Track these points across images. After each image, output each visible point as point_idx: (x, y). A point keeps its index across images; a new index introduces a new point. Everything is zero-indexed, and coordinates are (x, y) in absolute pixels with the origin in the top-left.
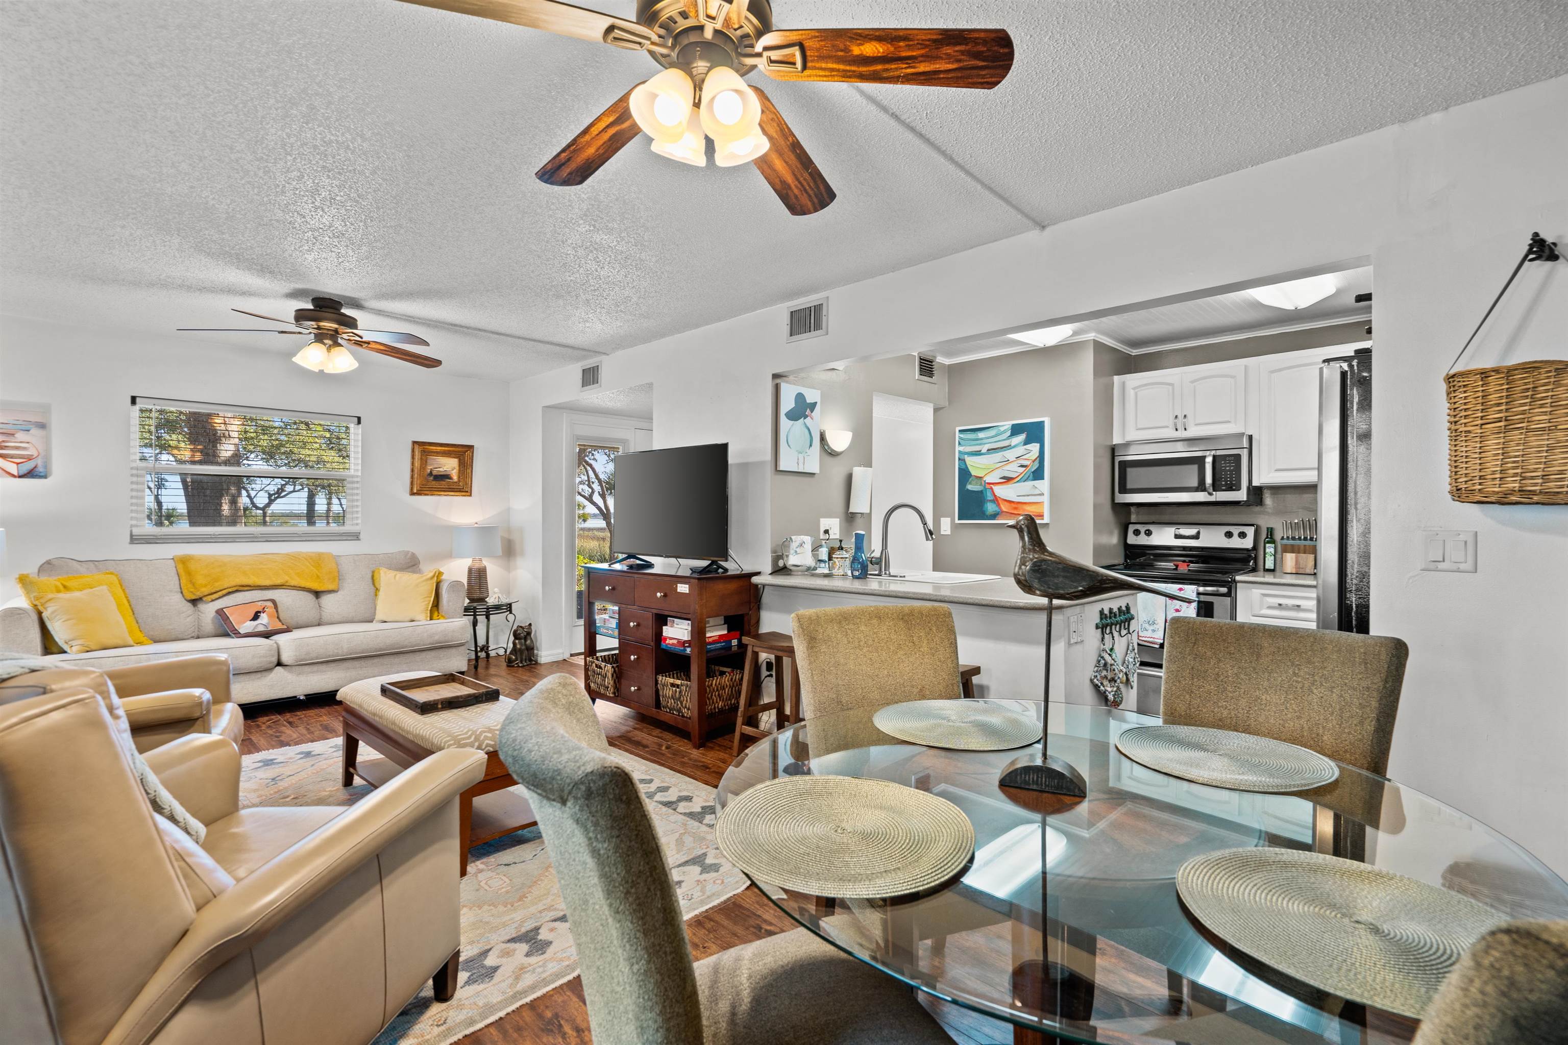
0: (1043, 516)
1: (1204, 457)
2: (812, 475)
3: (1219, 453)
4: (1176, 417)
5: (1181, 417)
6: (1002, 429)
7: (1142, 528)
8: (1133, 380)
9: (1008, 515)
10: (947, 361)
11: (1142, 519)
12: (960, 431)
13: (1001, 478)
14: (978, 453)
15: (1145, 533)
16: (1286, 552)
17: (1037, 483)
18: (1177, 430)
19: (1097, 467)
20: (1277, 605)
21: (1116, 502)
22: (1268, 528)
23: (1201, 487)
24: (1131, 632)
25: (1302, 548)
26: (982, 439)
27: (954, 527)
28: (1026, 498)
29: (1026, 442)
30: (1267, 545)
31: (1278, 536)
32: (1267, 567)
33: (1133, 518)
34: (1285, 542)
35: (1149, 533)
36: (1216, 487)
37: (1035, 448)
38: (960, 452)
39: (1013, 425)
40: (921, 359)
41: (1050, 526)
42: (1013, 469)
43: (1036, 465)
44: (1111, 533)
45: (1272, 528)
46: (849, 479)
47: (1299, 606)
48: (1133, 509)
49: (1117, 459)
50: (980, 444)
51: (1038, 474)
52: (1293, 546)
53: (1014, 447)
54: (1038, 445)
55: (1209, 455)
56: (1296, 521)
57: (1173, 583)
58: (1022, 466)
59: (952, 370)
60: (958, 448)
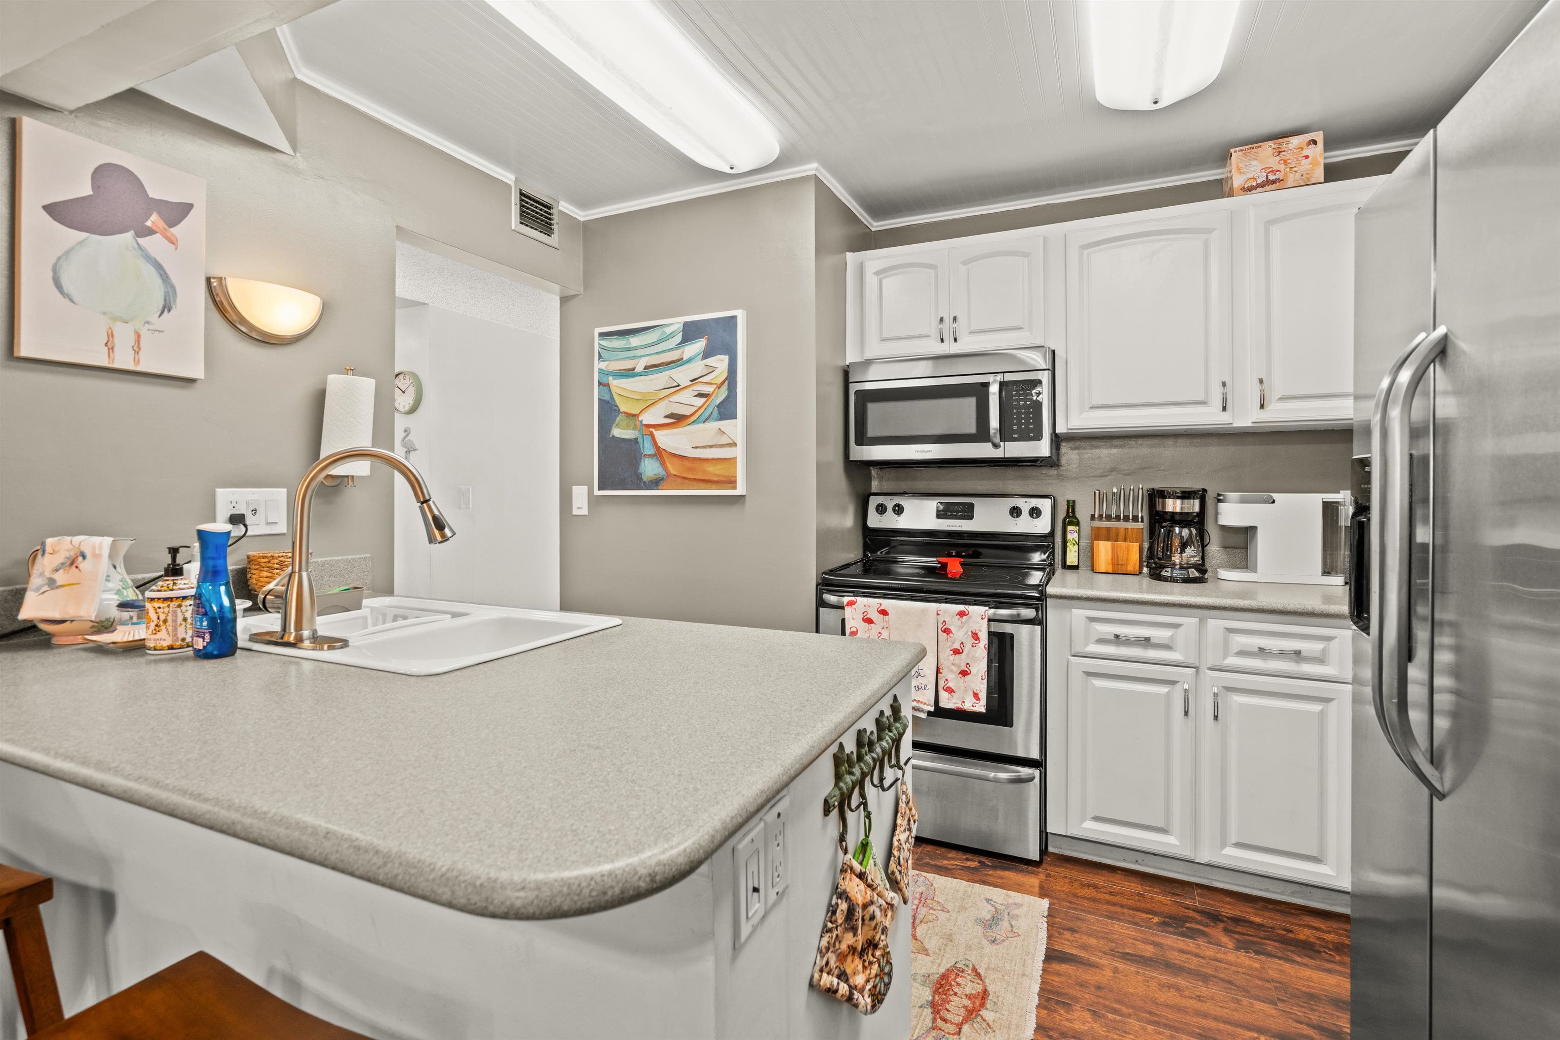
0: (735, 482)
1: (986, 385)
2: (192, 381)
3: (1009, 377)
4: (942, 320)
5: (948, 320)
6: (668, 330)
7: (890, 503)
8: (875, 259)
9: (679, 480)
10: (582, 215)
11: (887, 486)
12: (601, 335)
13: (667, 417)
14: (629, 373)
15: (894, 510)
16: (1098, 539)
17: (725, 425)
18: (942, 340)
19: (821, 401)
20: (1112, 637)
21: (851, 459)
22: (1068, 501)
23: (982, 435)
24: (902, 763)
25: (1122, 533)
26: (635, 348)
27: (594, 501)
28: (708, 450)
29: (707, 354)
30: (1069, 528)
31: (1083, 513)
32: (1068, 563)
33: (875, 486)
34: (1097, 524)
35: (899, 509)
36: (1006, 434)
37: (721, 362)
38: (601, 371)
39: (686, 325)
40: (521, 194)
41: (747, 498)
42: (687, 401)
43: (723, 394)
44: (844, 510)
45: (1074, 502)
46: (319, 399)
47: (1147, 639)
48: (874, 472)
49: (853, 388)
50: (634, 358)
51: (726, 411)
52: (1108, 530)
53: (689, 361)
54: (726, 358)
55: (995, 381)
56: (1115, 490)
57: (947, 601)
58: (700, 395)
59: (588, 230)
60: (598, 365)
